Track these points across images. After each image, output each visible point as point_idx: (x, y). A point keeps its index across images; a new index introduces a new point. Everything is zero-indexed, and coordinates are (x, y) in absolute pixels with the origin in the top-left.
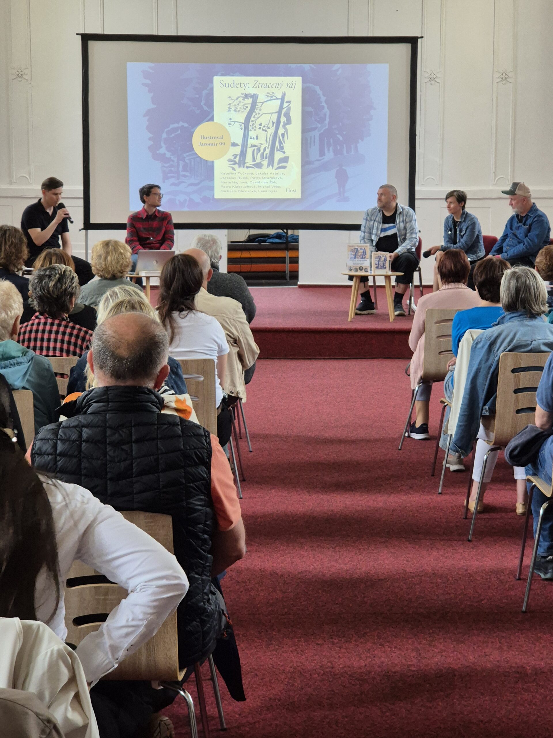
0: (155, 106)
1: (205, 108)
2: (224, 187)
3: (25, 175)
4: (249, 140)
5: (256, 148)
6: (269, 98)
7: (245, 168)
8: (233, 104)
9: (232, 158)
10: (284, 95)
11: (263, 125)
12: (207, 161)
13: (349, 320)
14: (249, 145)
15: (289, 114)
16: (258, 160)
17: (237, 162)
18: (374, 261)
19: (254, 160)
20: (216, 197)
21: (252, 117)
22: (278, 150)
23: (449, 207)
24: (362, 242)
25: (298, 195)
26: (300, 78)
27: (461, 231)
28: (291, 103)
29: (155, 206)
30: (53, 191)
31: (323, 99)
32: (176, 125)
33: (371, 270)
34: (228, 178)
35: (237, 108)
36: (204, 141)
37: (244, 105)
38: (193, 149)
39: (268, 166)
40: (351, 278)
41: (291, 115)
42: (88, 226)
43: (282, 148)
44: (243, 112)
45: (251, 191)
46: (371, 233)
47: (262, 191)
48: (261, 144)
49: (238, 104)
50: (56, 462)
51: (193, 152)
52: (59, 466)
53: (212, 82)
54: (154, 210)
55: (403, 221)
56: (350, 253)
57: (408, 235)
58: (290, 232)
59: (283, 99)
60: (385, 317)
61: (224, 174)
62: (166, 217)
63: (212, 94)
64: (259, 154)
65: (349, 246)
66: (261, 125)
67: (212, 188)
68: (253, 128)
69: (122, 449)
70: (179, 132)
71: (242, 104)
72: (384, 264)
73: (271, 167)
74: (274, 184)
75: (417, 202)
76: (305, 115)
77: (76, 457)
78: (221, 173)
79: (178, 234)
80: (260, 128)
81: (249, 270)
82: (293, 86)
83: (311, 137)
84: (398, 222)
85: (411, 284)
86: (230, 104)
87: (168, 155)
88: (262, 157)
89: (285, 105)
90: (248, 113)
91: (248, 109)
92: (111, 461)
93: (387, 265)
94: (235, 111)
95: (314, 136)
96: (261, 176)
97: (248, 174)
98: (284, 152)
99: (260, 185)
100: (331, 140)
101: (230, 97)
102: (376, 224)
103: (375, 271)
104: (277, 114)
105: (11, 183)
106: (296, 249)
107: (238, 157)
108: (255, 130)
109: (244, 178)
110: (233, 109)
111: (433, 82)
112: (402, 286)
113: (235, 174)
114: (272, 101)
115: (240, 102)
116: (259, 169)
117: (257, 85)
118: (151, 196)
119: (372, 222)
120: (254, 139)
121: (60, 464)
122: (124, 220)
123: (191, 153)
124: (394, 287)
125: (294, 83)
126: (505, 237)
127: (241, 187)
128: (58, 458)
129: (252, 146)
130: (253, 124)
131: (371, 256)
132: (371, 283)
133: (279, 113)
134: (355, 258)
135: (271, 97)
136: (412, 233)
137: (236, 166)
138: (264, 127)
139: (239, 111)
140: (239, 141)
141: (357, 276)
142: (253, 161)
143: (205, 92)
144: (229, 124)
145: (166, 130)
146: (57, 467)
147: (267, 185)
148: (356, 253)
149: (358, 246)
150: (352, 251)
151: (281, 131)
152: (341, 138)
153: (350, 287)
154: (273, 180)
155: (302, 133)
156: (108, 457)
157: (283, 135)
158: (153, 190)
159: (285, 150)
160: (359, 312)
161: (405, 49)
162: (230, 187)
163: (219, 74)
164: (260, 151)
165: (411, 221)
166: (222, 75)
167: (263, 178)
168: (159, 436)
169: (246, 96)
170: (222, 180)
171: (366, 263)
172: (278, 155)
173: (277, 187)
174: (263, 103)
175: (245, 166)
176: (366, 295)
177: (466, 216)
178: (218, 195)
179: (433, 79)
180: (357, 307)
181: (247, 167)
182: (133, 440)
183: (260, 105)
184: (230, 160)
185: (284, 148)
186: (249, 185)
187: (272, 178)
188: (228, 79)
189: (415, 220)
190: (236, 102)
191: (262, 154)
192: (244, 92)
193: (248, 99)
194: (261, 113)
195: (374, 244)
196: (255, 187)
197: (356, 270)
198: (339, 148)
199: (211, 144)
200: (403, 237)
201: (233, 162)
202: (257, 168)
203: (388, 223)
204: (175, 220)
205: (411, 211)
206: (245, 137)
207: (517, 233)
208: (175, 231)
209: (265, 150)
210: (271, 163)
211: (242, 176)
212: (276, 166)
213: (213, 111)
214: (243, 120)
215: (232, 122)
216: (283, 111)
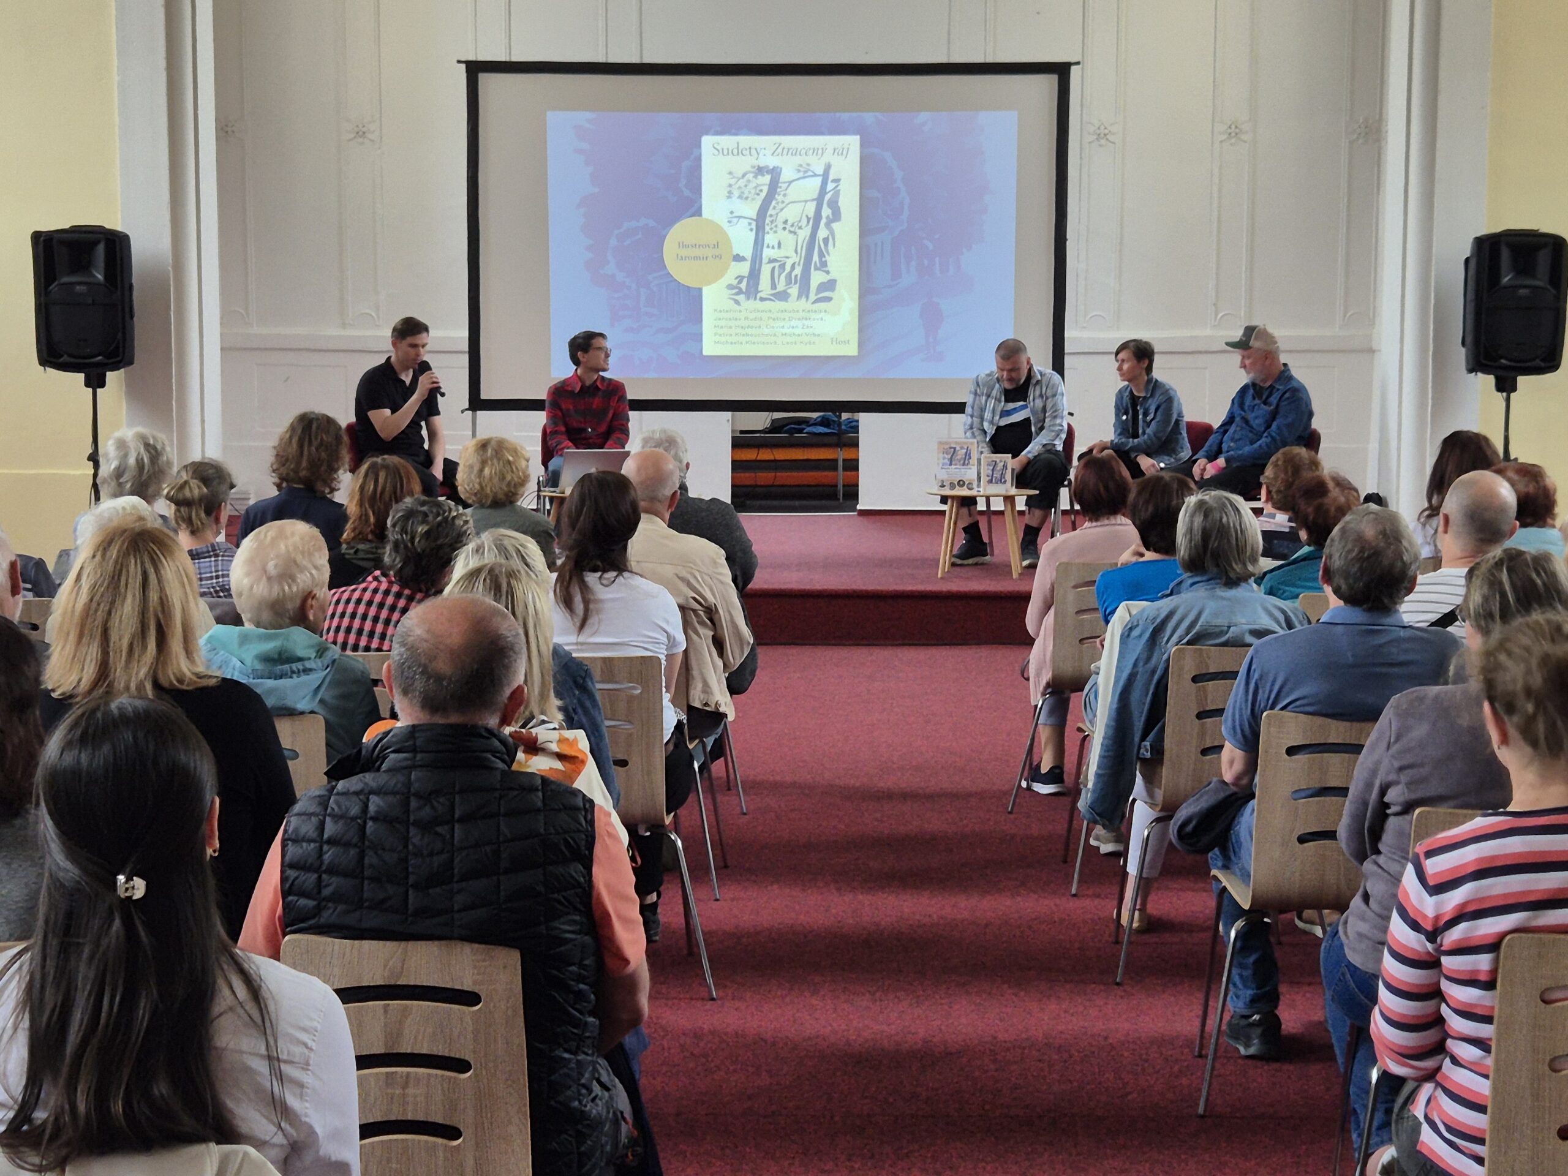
0: (596, 190)
1: (687, 193)
2: (720, 335)
3: (367, 311)
4: (765, 250)
5: (777, 264)
6: (801, 174)
7: (758, 301)
8: (737, 186)
9: (735, 282)
10: (828, 167)
11: (790, 223)
12: (688, 287)
13: (939, 576)
14: (765, 260)
15: (837, 202)
16: (781, 287)
17: (744, 290)
18: (985, 470)
19: (774, 286)
20: (706, 352)
21: (771, 207)
22: (816, 269)
23: (1120, 369)
24: (969, 434)
25: (852, 350)
26: (856, 139)
27: (1146, 414)
28: (841, 182)
29: (597, 370)
30: (410, 340)
31: (899, 174)
32: (634, 224)
33: (979, 486)
34: (726, 319)
35: (743, 193)
36: (684, 252)
37: (756, 187)
38: (665, 267)
39: (799, 297)
40: (944, 500)
41: (840, 204)
42: (477, 403)
43: (823, 265)
44: (753, 199)
45: (768, 343)
46: (982, 418)
47: (788, 343)
48: (787, 257)
49: (746, 186)
50: (320, 853)
51: (665, 272)
52: (326, 862)
53: (699, 146)
54: (596, 377)
55: (1041, 396)
56: (941, 455)
57: (1047, 420)
58: (845, 416)
59: (825, 176)
60: (1004, 569)
61: (721, 311)
62: (615, 389)
63: (699, 166)
64: (783, 275)
65: (940, 443)
66: (786, 222)
67: (698, 337)
68: (771, 229)
69: (437, 833)
70: (640, 236)
71: (754, 185)
72: (1002, 475)
73: (804, 299)
74: (809, 331)
75: (1068, 361)
76: (865, 205)
77: (356, 846)
78: (715, 310)
79: (635, 417)
80: (784, 229)
81: (771, 483)
82: (845, 152)
83: (876, 244)
84: (1031, 398)
85: (1053, 510)
86: (730, 186)
87: (620, 277)
88: (789, 281)
89: (830, 186)
90: (764, 200)
91: (763, 195)
92: (415, 855)
93: (1008, 476)
94: (740, 197)
95: (882, 243)
96: (786, 315)
97: (762, 311)
98: (828, 272)
99: (785, 331)
100: (913, 251)
101: (730, 173)
102: (991, 403)
103: (985, 487)
104: (815, 203)
105: (344, 325)
106: (855, 444)
107: (745, 280)
108: (775, 232)
109: (755, 319)
110: (736, 193)
111: (1103, 142)
112: (1038, 513)
113: (740, 311)
114: (807, 179)
115: (749, 181)
116: (783, 303)
117: (779, 150)
118: (591, 352)
119: (984, 398)
120: (773, 247)
121: (327, 857)
122: (542, 395)
123: (661, 273)
124: (1021, 513)
125: (846, 147)
126: (1227, 425)
127: (752, 335)
128: (325, 848)
129: (771, 261)
130: (772, 222)
131: (979, 461)
132: (981, 506)
133: (819, 200)
134: (951, 464)
135: (805, 173)
136: (1055, 417)
137: (741, 298)
138: (792, 226)
139: (747, 198)
140: (747, 252)
141: (953, 497)
142: (772, 289)
143: (686, 164)
144: (729, 222)
145: (616, 232)
146: (322, 863)
147: (797, 331)
148: (953, 455)
149: (956, 443)
150: (946, 452)
151: (822, 233)
152: (931, 246)
153: (943, 513)
154: (806, 323)
155: (860, 236)
156: (411, 847)
157: (826, 240)
158: (596, 342)
159: (830, 268)
160: (959, 562)
161: (1050, 82)
162: (731, 335)
163: (712, 131)
164: (784, 271)
165: (1054, 395)
166: (717, 133)
167: (790, 319)
168: (502, 810)
169: (760, 171)
170: (717, 323)
171: (970, 474)
172: (817, 278)
173: (814, 335)
174: (790, 182)
175: (758, 297)
176: (972, 531)
177: (1155, 386)
178: (709, 348)
179: (1102, 135)
180: (955, 552)
181: (762, 299)
182: (457, 816)
183: (784, 186)
184: (730, 287)
185: (828, 264)
186: (766, 331)
187: (806, 319)
188: (727, 141)
189: (1063, 394)
190: (742, 183)
191: (789, 276)
192: (756, 163)
193: (763, 175)
194: (787, 202)
195: (988, 439)
196: (775, 335)
197: (952, 486)
198: (926, 262)
199: (696, 258)
200: (1040, 425)
201: (734, 291)
202: (780, 300)
203: (1013, 401)
205: (1057, 377)
206: (759, 244)
207: (1250, 416)
208: (633, 415)
209: (793, 267)
210: (804, 291)
211: (752, 316)
212: (813, 296)
213: (701, 197)
214: (753, 214)
215: (734, 218)
216: (826, 198)
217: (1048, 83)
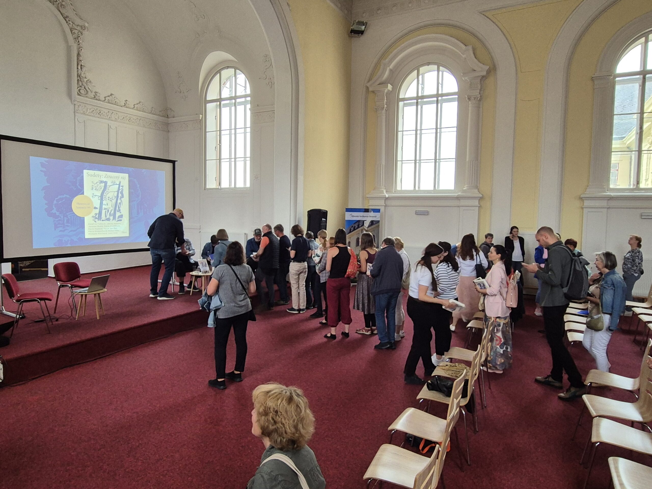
0: (48, 185)
1: (79, 187)
2: (90, 232)
4: (103, 205)
5: (107, 210)
6: (113, 184)
9: (94, 215)
10: (120, 182)
12: (80, 217)
14: (103, 209)
15: (123, 193)
16: (108, 217)
17: (97, 217)
19: (106, 217)
20: (86, 237)
21: (105, 193)
25: (127, 235)
26: (127, 175)
28: (124, 187)
31: (138, 186)
32: (62, 196)
34: (92, 227)
36: (78, 206)
38: (72, 211)
39: (113, 220)
43: (119, 211)
44: (99, 190)
45: (104, 234)
47: (110, 233)
48: (109, 208)
51: (72, 212)
53: (83, 173)
59: (119, 185)
61: (90, 224)
63: (83, 180)
66: (109, 198)
67: (83, 233)
68: (105, 199)
70: (64, 200)
71: (99, 186)
74: (116, 229)
76: (130, 193)
80: (108, 200)
83: (133, 205)
86: (93, 186)
87: (58, 213)
89: (121, 188)
91: (102, 189)
94: (95, 189)
96: (110, 225)
97: (103, 224)
98: (121, 213)
99: (109, 230)
100: (143, 206)
101: (92, 182)
107: (97, 215)
113: (96, 224)
116: (108, 221)
117: (107, 176)
120: (105, 205)
125: (124, 177)
127: (100, 231)
129: (105, 209)
130: (105, 197)
133: (118, 192)
135: (114, 184)
137: (96, 220)
138: (111, 199)
139: (97, 190)
140: (98, 206)
143: (79, 178)
144: (92, 197)
145: (56, 199)
147: (113, 230)
151: (119, 201)
154: (115, 227)
155: (129, 202)
157: (120, 203)
159: (121, 211)
162: (93, 232)
163: (87, 169)
164: (109, 212)
166: (88, 169)
167: (111, 226)
169: (101, 182)
170: (89, 228)
172: (118, 214)
173: (117, 231)
174: (110, 186)
175: (101, 220)
178: (87, 236)
181: (103, 220)
183: (108, 187)
184: (93, 217)
186: (104, 230)
188: (91, 172)
190: (96, 185)
191: (110, 214)
192: (100, 180)
194: (109, 192)
196: (106, 231)
198: (145, 210)
199: (82, 208)
201: (95, 218)
206: (101, 204)
209: (111, 211)
210: (114, 218)
211: (100, 225)
212: (117, 220)
213: (83, 189)
214: (100, 195)
215: (94, 196)
216: (120, 191)
217: (172, 164)
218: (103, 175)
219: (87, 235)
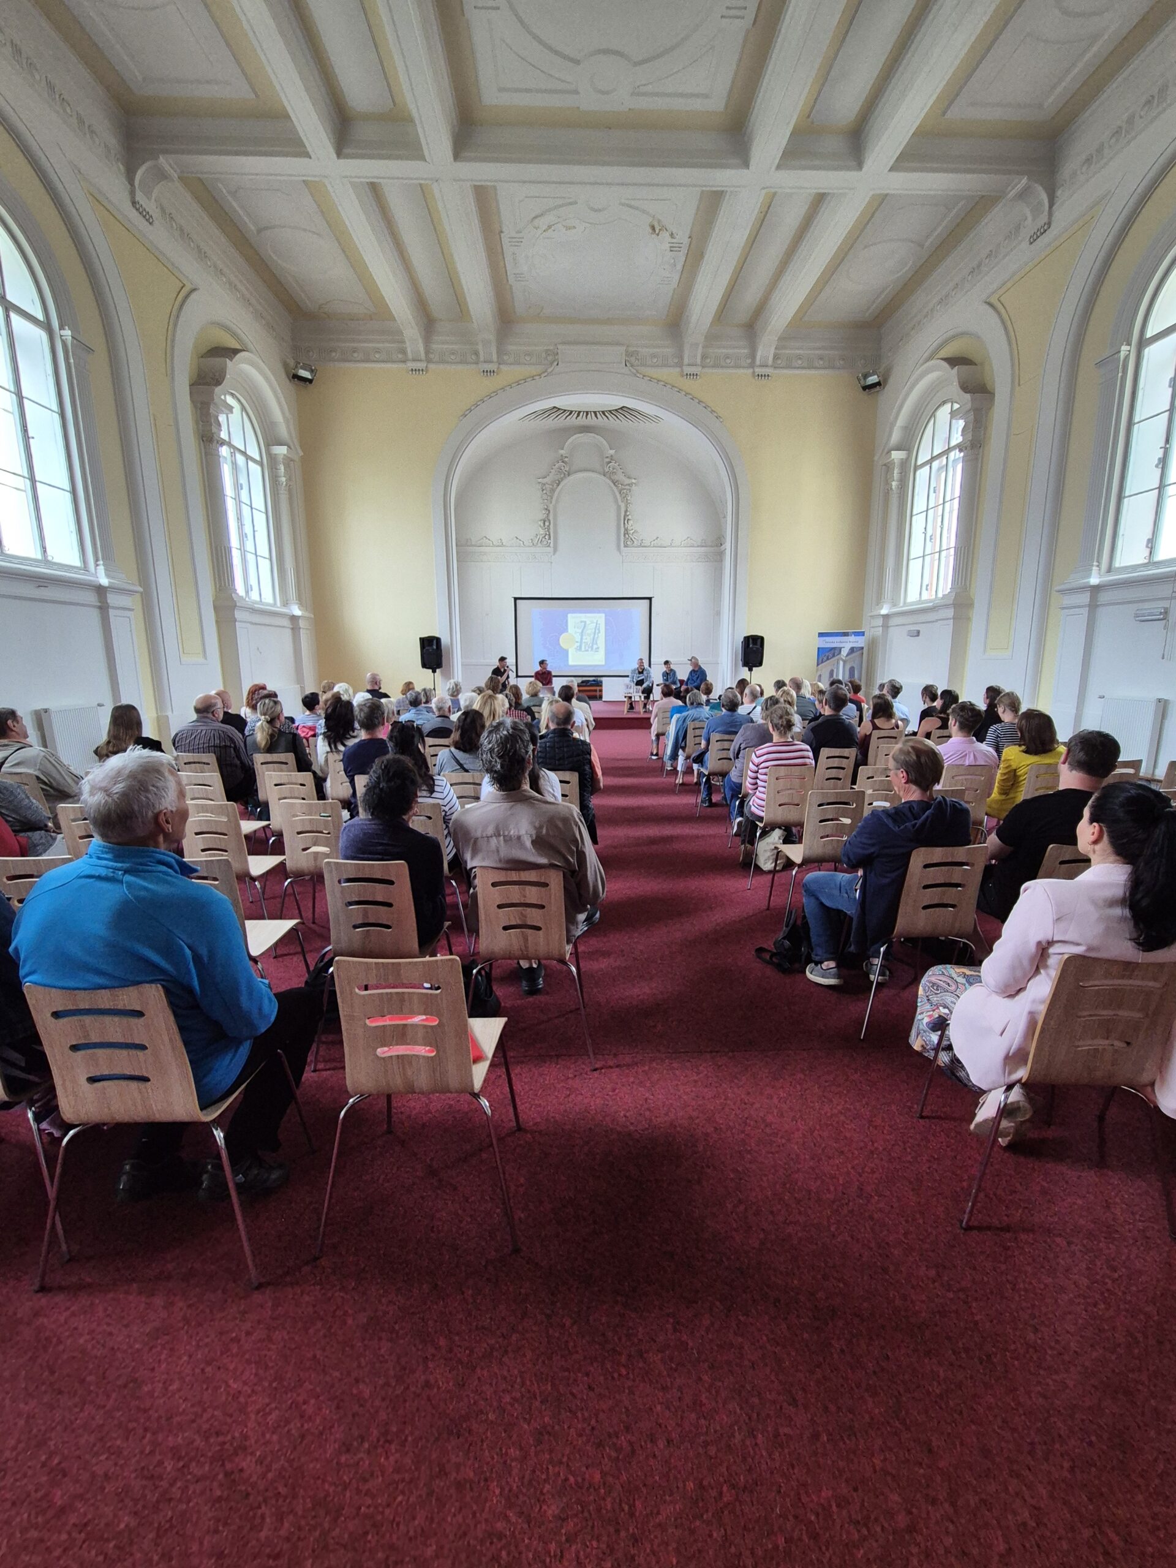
0: (544, 626)
1: (565, 627)
2: (573, 660)
7: (581, 652)
9: (576, 648)
10: (597, 621)
12: (566, 649)
13: (624, 714)
14: (583, 642)
16: (587, 649)
17: (578, 649)
21: (584, 630)
23: (665, 667)
24: (630, 682)
25: (603, 663)
26: (604, 615)
27: (670, 677)
28: (600, 625)
29: (545, 668)
30: (502, 662)
31: (614, 623)
32: (553, 634)
34: (574, 656)
36: (564, 641)
37: (580, 626)
38: (560, 644)
40: (625, 697)
41: (600, 630)
45: (583, 662)
46: (633, 678)
47: (588, 661)
48: (588, 642)
54: (545, 670)
55: (646, 674)
57: (648, 679)
58: (600, 679)
59: (597, 623)
60: (639, 713)
61: (573, 654)
63: (567, 621)
66: (588, 633)
67: (568, 660)
70: (554, 637)
74: (594, 658)
76: (606, 630)
78: (571, 654)
80: (587, 635)
82: (602, 618)
83: (609, 639)
84: (644, 674)
85: (650, 699)
86: (575, 625)
87: (551, 647)
89: (598, 626)
90: (582, 629)
91: (582, 627)
96: (588, 655)
98: (597, 645)
99: (588, 658)
100: (617, 641)
101: (575, 623)
102: (635, 674)
103: (635, 694)
104: (594, 629)
106: (601, 686)
107: (579, 647)
108: (585, 636)
110: (576, 627)
112: (646, 700)
113: (577, 654)
114: (593, 624)
115: (579, 624)
116: (587, 652)
117: (586, 617)
118: (543, 665)
119: (633, 673)
120: (585, 640)
122: (534, 674)
123: (559, 646)
126: (688, 679)
127: (580, 660)
130: (584, 634)
135: (592, 622)
138: (589, 635)
139: (579, 628)
140: (579, 641)
142: (585, 649)
143: (564, 621)
144: (574, 634)
145: (548, 636)
147: (590, 659)
151: (596, 636)
152: (621, 639)
153: (625, 701)
155: (605, 637)
157: (597, 638)
158: (544, 661)
160: (628, 711)
162: (575, 660)
164: (587, 645)
165: (649, 673)
166: (571, 613)
169: (582, 622)
170: (572, 657)
171: (631, 691)
172: (595, 646)
174: (589, 624)
176: (631, 704)
177: (671, 670)
179: (659, 614)
180: (628, 709)
183: (587, 625)
185: (598, 643)
186: (583, 658)
187: (592, 655)
188: (574, 615)
189: (651, 673)
190: (577, 625)
191: (589, 646)
192: (581, 620)
194: (588, 629)
195: (634, 683)
196: (585, 660)
197: (626, 694)
198: (620, 643)
199: (567, 642)
200: (646, 680)
201: (576, 650)
203: (640, 674)
204: (553, 674)
205: (650, 669)
206: (582, 639)
207: (693, 677)
209: (590, 644)
210: (592, 650)
211: (580, 655)
212: (594, 651)
213: (568, 628)
214: (580, 632)
215: (576, 633)
216: (597, 629)
217: (648, 601)
218: (583, 617)
219: (571, 663)
